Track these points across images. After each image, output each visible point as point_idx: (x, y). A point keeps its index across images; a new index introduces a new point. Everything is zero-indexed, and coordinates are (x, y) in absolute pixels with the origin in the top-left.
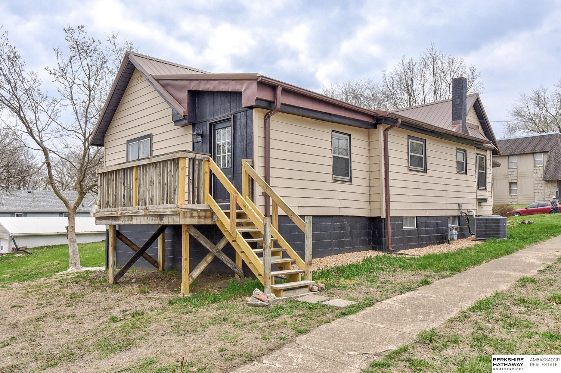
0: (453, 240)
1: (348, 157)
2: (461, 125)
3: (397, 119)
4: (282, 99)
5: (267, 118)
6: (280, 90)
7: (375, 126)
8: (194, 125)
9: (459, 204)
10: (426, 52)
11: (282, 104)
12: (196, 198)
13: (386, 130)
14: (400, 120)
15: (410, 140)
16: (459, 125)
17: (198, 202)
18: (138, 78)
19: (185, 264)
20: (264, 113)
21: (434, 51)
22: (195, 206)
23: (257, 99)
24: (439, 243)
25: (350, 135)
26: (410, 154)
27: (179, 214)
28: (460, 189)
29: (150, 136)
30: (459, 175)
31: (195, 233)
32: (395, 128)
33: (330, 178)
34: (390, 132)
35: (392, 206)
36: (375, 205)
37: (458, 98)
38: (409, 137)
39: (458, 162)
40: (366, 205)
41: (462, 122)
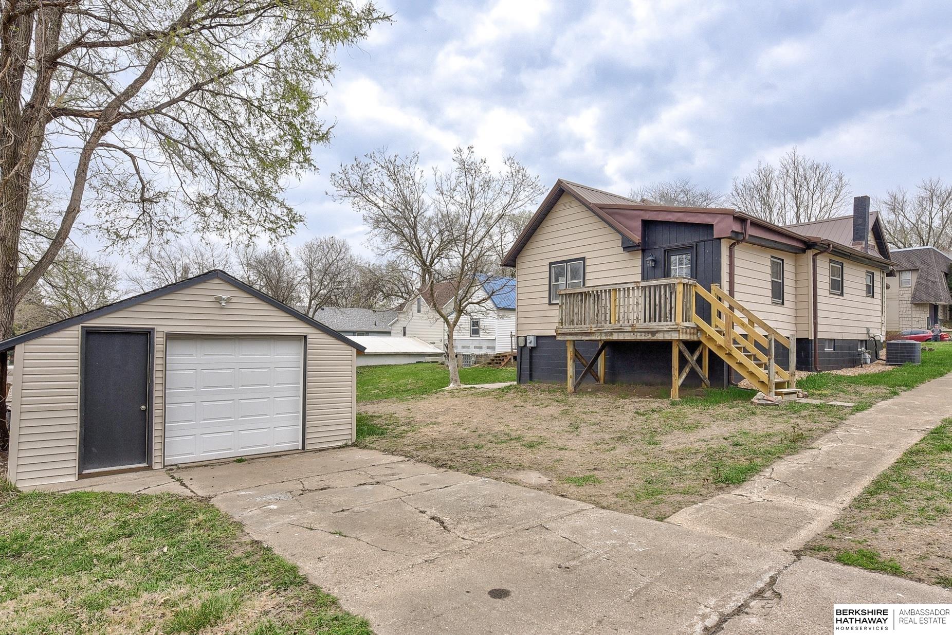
0: (866, 363)
1: (781, 281)
2: (863, 246)
3: (829, 245)
4: (751, 231)
5: (731, 247)
6: (749, 222)
7: (804, 251)
8: (643, 251)
9: (867, 328)
10: (787, 157)
11: (750, 235)
12: (687, 318)
13: (816, 254)
14: (831, 246)
15: (831, 264)
16: (861, 246)
17: (689, 321)
18: (565, 204)
19: (675, 372)
20: (730, 242)
21: (796, 156)
22: (687, 324)
23: (733, 231)
24: (851, 367)
25: (783, 260)
26: (831, 277)
27: (679, 331)
28: (868, 313)
29: (583, 259)
30: (867, 298)
31: (683, 348)
32: (825, 254)
33: (769, 300)
34: (818, 257)
35: (819, 328)
36: (800, 327)
37: (860, 218)
38: (831, 261)
39: (867, 285)
40: (793, 327)
41: (864, 243)
